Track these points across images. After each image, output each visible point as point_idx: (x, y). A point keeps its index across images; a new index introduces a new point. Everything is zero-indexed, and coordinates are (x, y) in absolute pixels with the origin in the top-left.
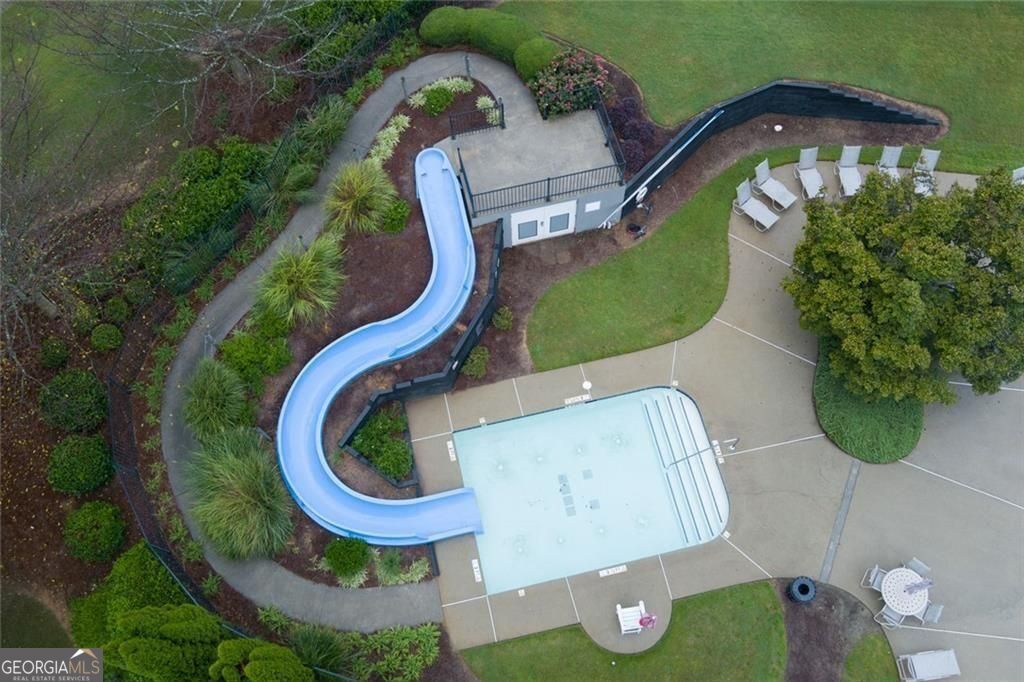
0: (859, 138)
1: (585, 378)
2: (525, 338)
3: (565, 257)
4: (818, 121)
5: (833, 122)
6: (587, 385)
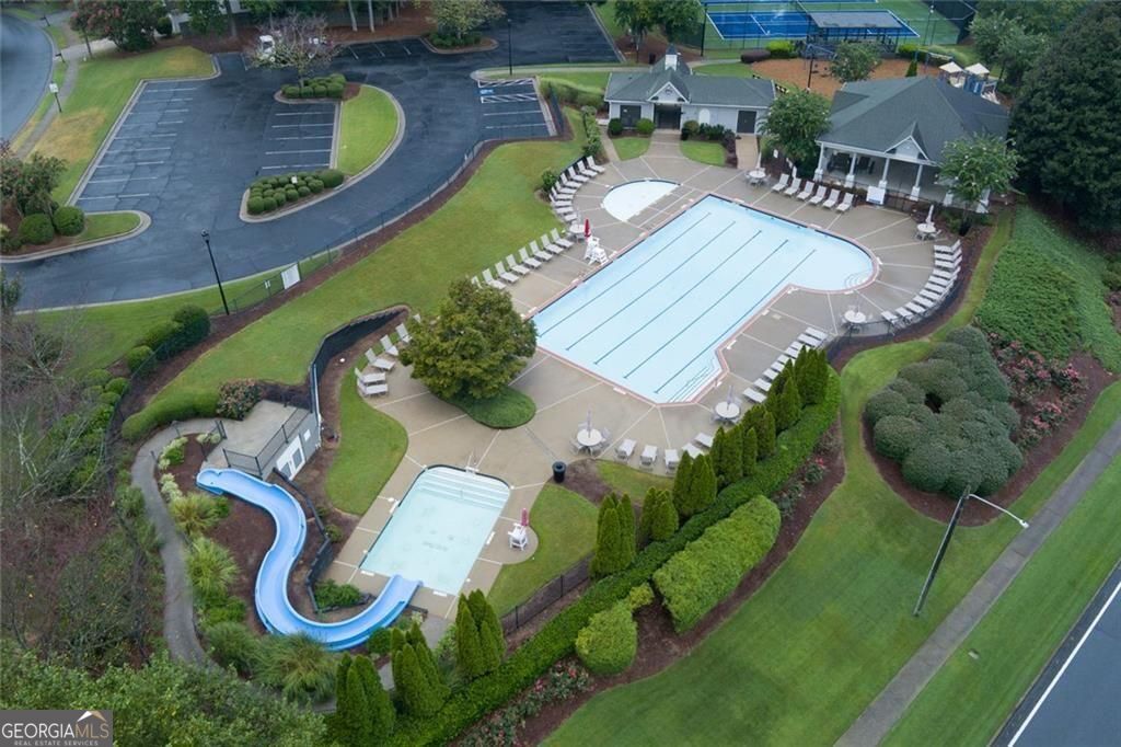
0: (382, 335)
1: (387, 498)
2: (339, 511)
3: (315, 473)
4: (356, 345)
5: (362, 341)
6: (391, 500)
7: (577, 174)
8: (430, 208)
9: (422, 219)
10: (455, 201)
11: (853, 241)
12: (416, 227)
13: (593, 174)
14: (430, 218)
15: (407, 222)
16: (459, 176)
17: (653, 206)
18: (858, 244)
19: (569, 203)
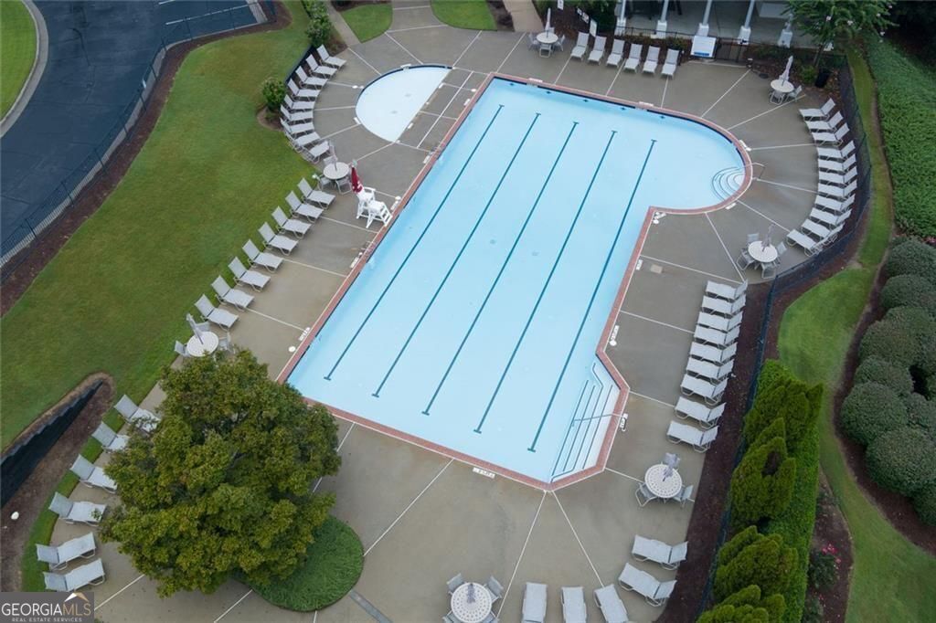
0: (72, 450)
7: (309, 75)
8: (106, 181)
9: (98, 204)
10: (144, 160)
11: (700, 119)
12: (89, 221)
13: (331, 71)
14: (109, 200)
15: (75, 215)
16: (141, 115)
17: (426, 108)
18: (707, 122)
19: (309, 126)
